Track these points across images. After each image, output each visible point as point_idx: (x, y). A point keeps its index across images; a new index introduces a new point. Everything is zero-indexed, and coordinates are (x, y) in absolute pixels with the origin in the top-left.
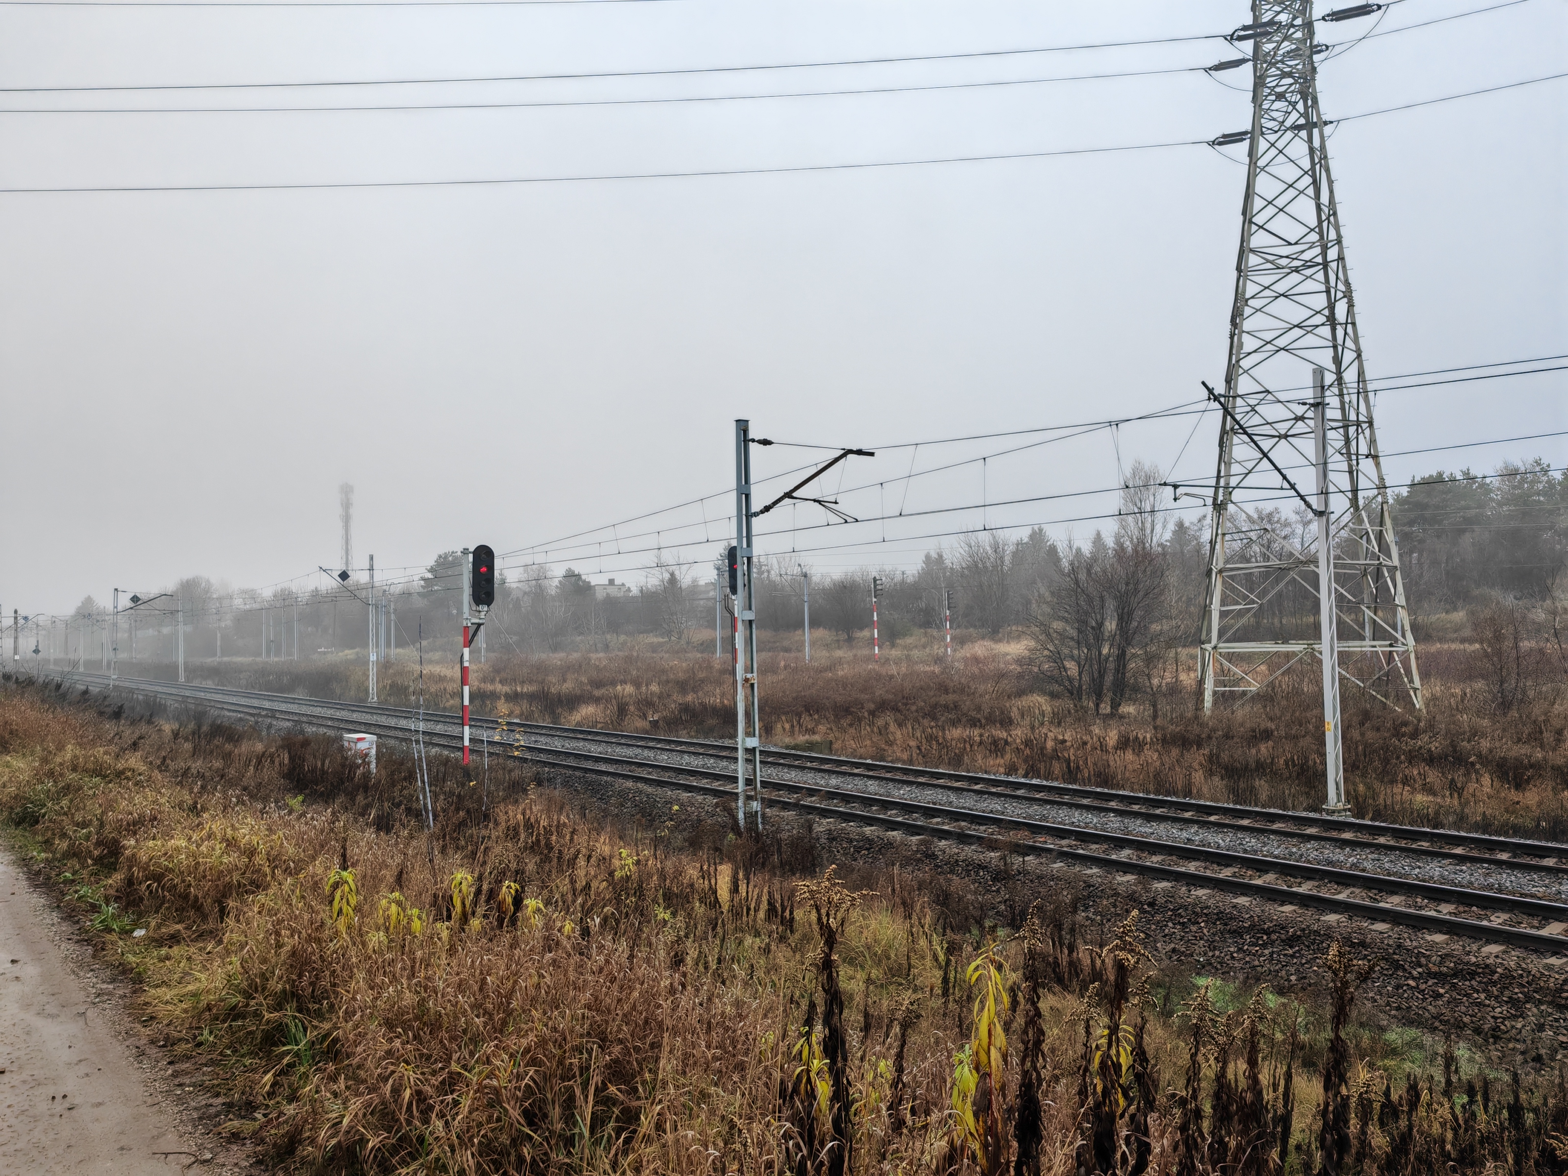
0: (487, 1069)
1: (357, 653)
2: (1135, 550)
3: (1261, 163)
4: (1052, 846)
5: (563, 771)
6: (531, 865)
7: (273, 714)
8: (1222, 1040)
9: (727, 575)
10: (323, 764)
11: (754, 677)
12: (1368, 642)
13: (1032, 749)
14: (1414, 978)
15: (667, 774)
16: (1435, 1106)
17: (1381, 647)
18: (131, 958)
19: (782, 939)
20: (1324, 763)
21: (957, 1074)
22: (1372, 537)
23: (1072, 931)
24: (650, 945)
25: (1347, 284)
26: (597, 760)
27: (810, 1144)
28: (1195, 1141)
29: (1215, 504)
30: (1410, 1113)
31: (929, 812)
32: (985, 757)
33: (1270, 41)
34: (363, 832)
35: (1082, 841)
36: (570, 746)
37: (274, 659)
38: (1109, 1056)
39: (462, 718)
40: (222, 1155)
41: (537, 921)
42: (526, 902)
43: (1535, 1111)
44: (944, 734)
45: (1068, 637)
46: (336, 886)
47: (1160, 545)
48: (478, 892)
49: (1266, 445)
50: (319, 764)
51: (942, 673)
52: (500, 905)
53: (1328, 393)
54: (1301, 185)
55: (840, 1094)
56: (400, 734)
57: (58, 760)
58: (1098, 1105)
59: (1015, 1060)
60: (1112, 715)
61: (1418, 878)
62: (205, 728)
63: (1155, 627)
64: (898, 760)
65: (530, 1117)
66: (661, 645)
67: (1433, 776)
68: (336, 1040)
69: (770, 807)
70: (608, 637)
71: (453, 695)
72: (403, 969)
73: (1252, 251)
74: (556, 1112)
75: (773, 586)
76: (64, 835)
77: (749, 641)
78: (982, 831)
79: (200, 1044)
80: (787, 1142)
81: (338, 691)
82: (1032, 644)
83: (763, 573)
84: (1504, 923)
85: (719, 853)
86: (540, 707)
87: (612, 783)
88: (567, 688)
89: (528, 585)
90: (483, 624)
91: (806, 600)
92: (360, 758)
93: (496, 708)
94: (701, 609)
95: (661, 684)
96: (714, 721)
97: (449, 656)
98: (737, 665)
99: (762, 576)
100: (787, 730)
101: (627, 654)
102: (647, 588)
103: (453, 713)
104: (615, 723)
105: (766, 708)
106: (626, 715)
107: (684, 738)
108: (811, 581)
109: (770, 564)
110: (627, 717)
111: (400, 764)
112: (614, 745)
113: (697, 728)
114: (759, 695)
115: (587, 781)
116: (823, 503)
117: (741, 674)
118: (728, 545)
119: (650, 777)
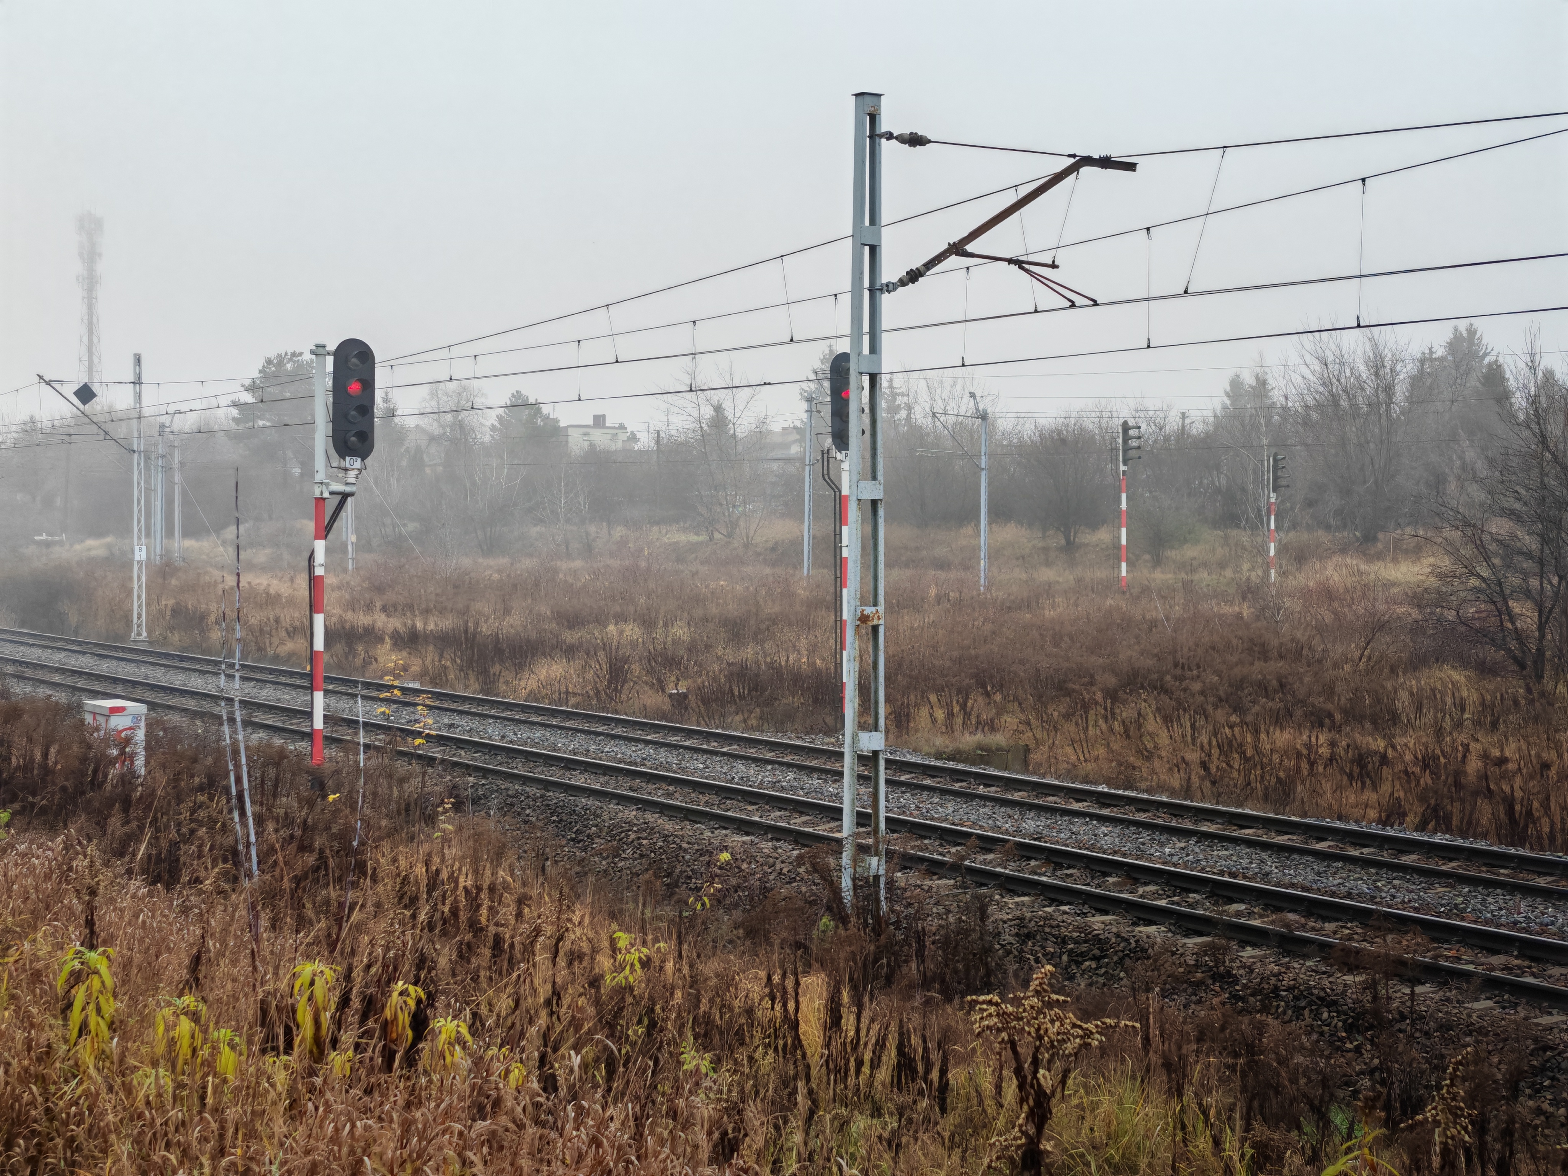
1: (109, 546)
4: (1471, 967)
5: (503, 785)
6: (444, 957)
9: (827, 411)
10: (46, 755)
11: (878, 613)
13: (1436, 775)
15: (703, 798)
23: (1507, 1133)
24: (673, 1114)
26: (569, 765)
31: (1223, 892)
32: (1339, 787)
34: (126, 882)
35: (1533, 959)
36: (515, 736)
39: (311, 676)
41: (458, 1059)
42: (436, 1023)
44: (1257, 739)
45: (1520, 553)
46: (76, 977)
48: (344, 1001)
50: (38, 756)
51: (1257, 618)
52: (387, 1026)
56: (191, 704)
64: (1162, 788)
66: (694, 547)
69: (904, 868)
70: (592, 529)
71: (293, 632)
72: (203, 1139)
75: (916, 434)
77: (870, 542)
78: (1328, 931)
81: (74, 619)
82: (1446, 563)
83: (898, 408)
85: (804, 953)
86: (459, 661)
87: (596, 810)
88: (512, 626)
89: (438, 421)
90: (352, 494)
91: (983, 466)
92: (115, 745)
93: (376, 660)
94: (774, 479)
95: (692, 624)
96: (796, 700)
97: (286, 556)
98: (845, 591)
99: (897, 417)
100: (939, 721)
101: (627, 563)
102: (669, 435)
103: (292, 666)
104: (603, 697)
105: (900, 678)
106: (625, 682)
107: (736, 730)
108: (994, 427)
109: (912, 391)
110: (626, 686)
111: (195, 760)
112: (601, 738)
113: (762, 711)
114: (886, 652)
115: (548, 805)
116: (1026, 266)
117: (853, 608)
118: (831, 351)
119: (671, 802)
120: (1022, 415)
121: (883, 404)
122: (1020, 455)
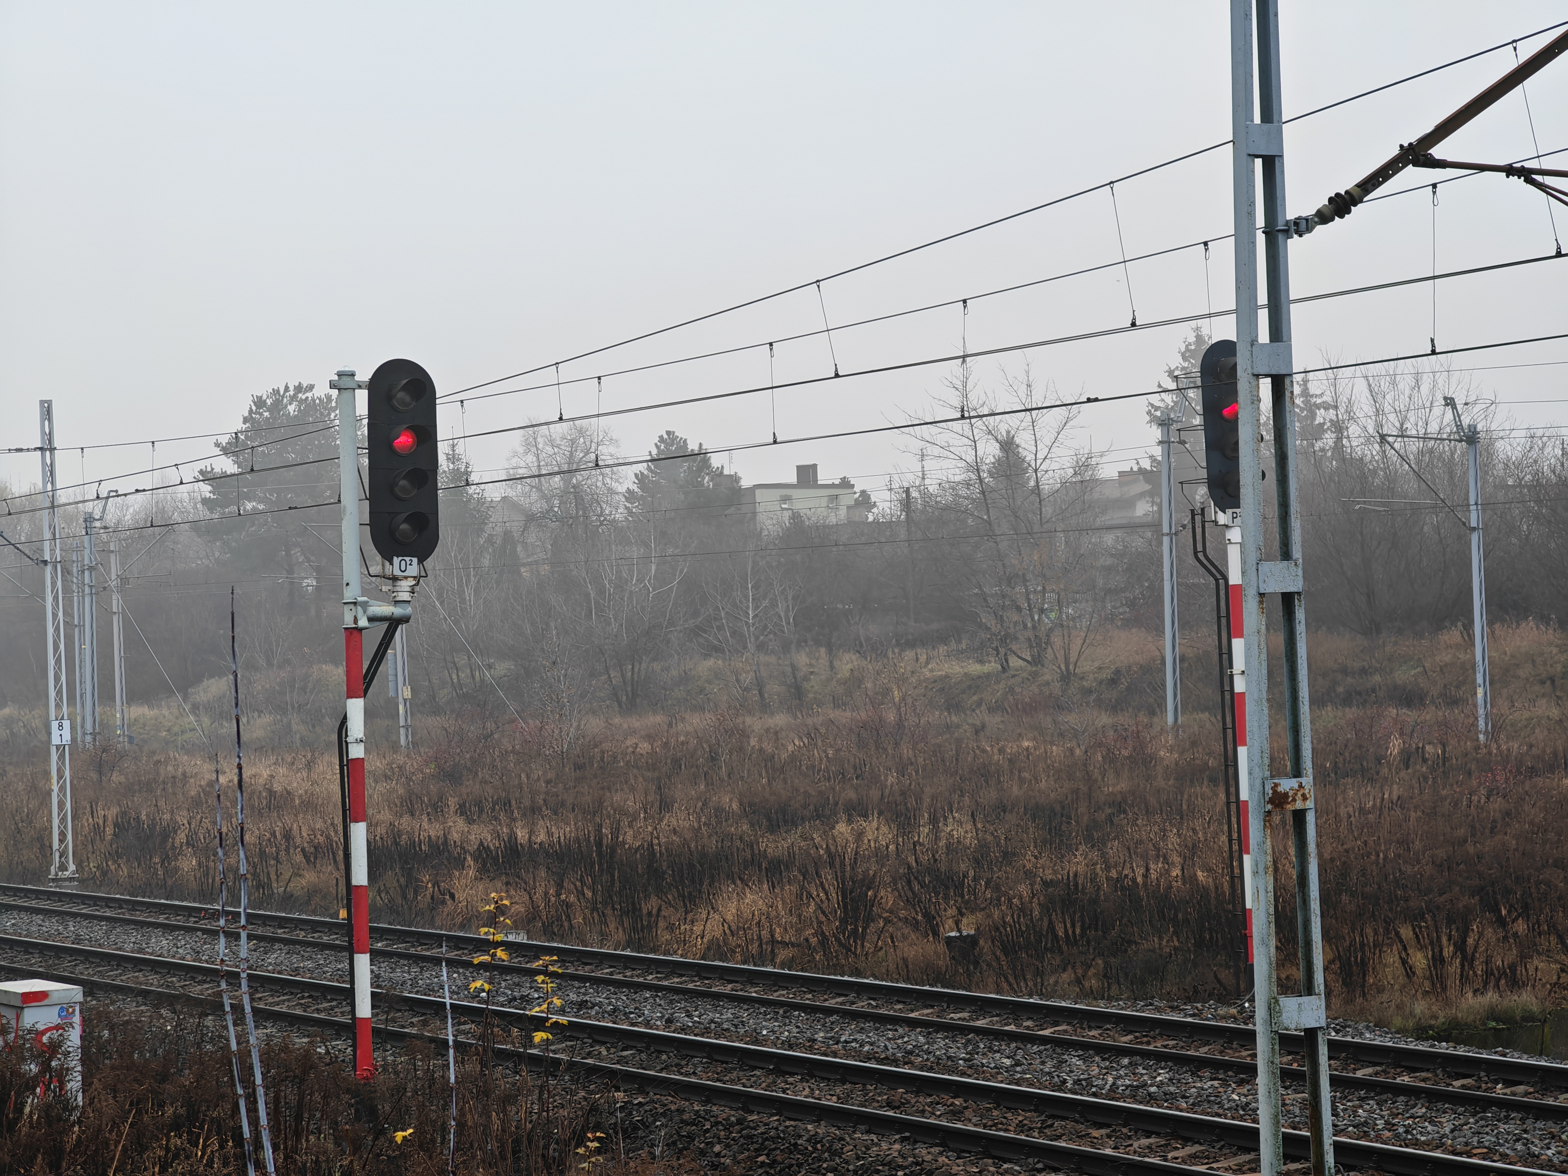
5: (674, 1103)
11: (1303, 788)
15: (1015, 1119)
26: (783, 1066)
36: (691, 1021)
39: (348, 928)
56: (153, 982)
66: (975, 684)
70: (802, 659)
71: (315, 854)
77: (1283, 665)
86: (589, 894)
87: (831, 1143)
88: (675, 831)
89: (539, 489)
90: (405, 620)
91: (1474, 524)
92: (33, 1058)
93: (452, 896)
94: (1109, 561)
95: (979, 817)
96: (1167, 943)
97: (298, 727)
98: (1242, 751)
99: (1318, 445)
100: (1418, 972)
101: (863, 715)
102: (925, 494)
103: (314, 913)
104: (834, 946)
105: (1345, 898)
106: (869, 919)
107: (1063, 998)
108: (1490, 455)
109: (1343, 399)
110: (872, 928)
111: (164, 1077)
112: (835, 1017)
113: (1107, 964)
114: (1320, 855)
115: (750, 1137)
116: (1539, 178)
117: (1258, 783)
118: (1199, 338)
119: (959, 1126)
120: (1539, 433)
121: (1295, 426)
122: (1539, 501)
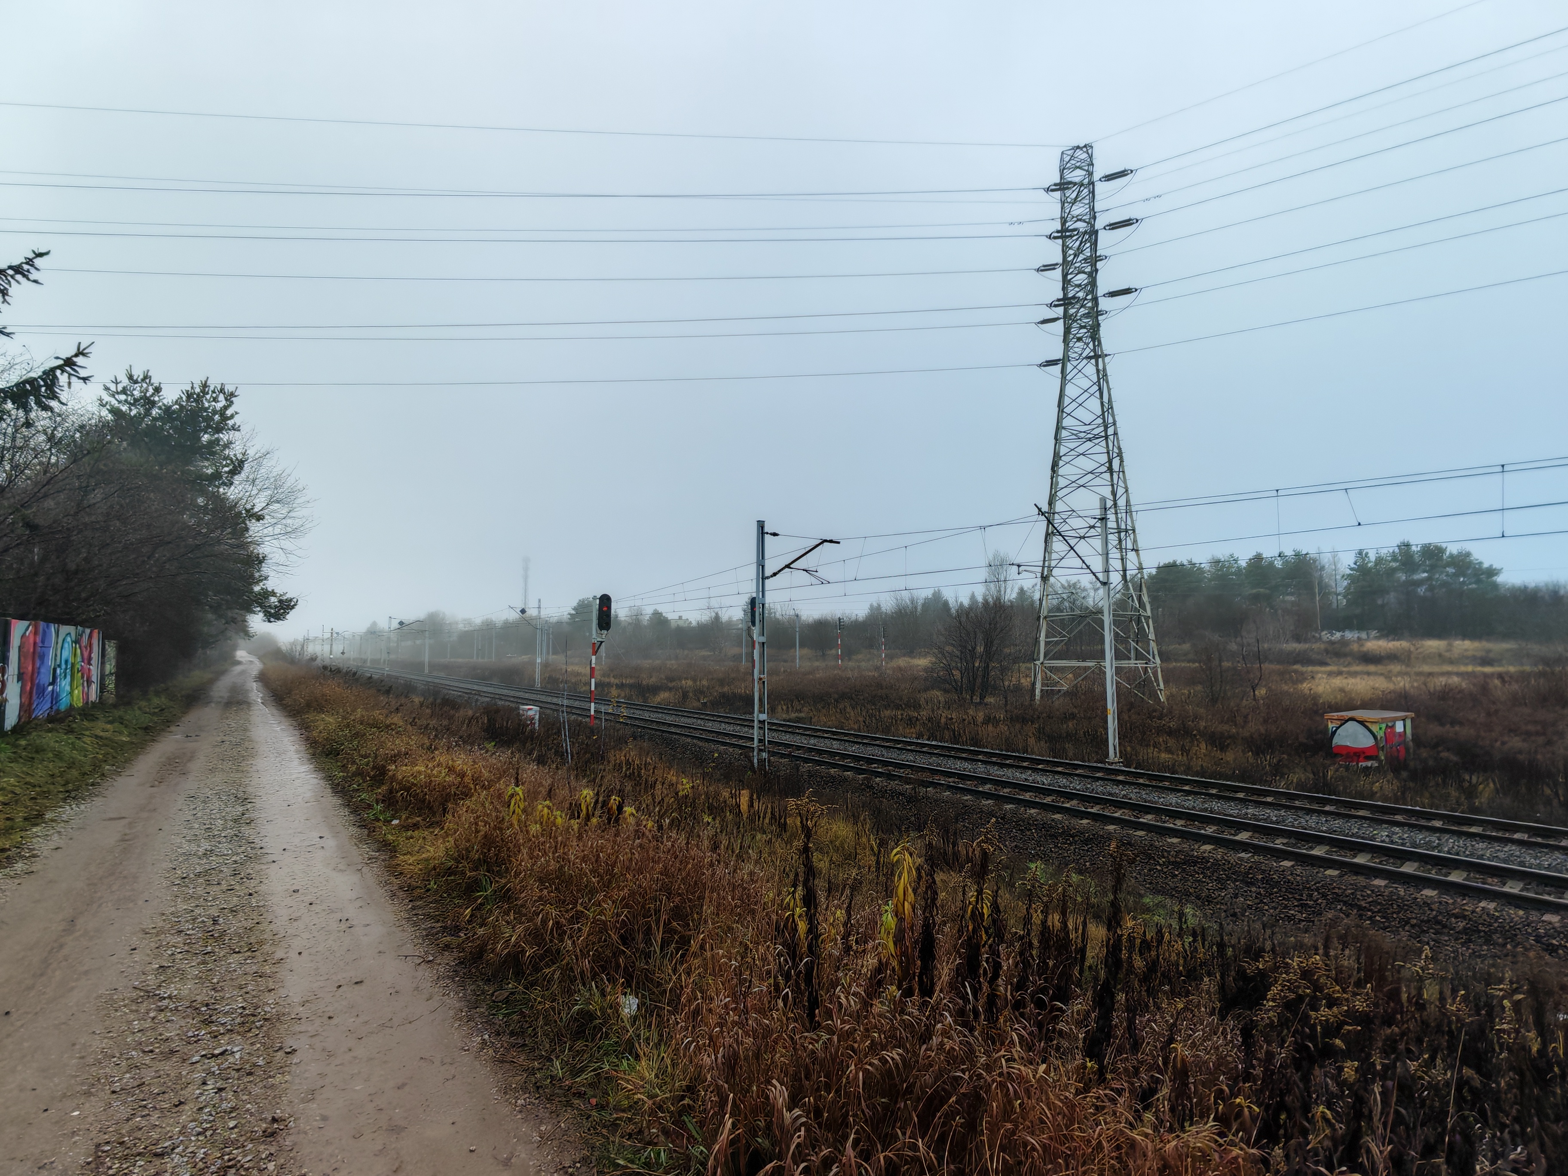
0: (598, 909)
1: (530, 658)
2: (995, 604)
3: (1068, 378)
4: (943, 782)
6: (629, 787)
7: (479, 693)
8: (1045, 899)
9: (749, 614)
10: (507, 724)
11: (764, 677)
12: (1133, 661)
13: (932, 723)
14: (1160, 865)
15: (711, 735)
16: (1173, 943)
17: (1140, 664)
18: (390, 837)
19: (779, 835)
20: (1107, 734)
21: (884, 918)
22: (1135, 598)
23: (955, 833)
24: (699, 836)
25: (1119, 448)
26: (670, 725)
27: (793, 959)
28: (1028, 961)
29: (1042, 577)
30: (1158, 947)
31: (870, 761)
32: (904, 728)
33: (1073, 308)
34: (529, 764)
35: (962, 779)
36: (654, 716)
37: (480, 660)
38: (977, 908)
39: (590, 698)
40: (439, 957)
41: (631, 820)
42: (625, 809)
43: (1233, 946)
44: (880, 713)
45: (954, 656)
46: (512, 796)
47: (1010, 601)
48: (597, 802)
49: (1072, 542)
50: (505, 724)
51: (879, 676)
52: (610, 810)
53: (1108, 512)
54: (1092, 391)
55: (812, 929)
56: (553, 707)
57: (353, 718)
58: (970, 938)
59: (920, 912)
60: (980, 703)
61: (1162, 804)
62: (439, 701)
63: (1007, 651)
64: (852, 729)
65: (624, 939)
66: (709, 656)
67: (1171, 742)
68: (509, 890)
69: (773, 756)
70: (678, 651)
71: (585, 684)
72: (550, 847)
73: (1064, 428)
74: (640, 937)
75: (777, 622)
76: (354, 763)
77: (762, 655)
78: (901, 772)
79: (428, 890)
80: (779, 959)
81: (517, 680)
82: (933, 659)
83: (771, 613)
84: (1213, 832)
85: (742, 784)
86: (636, 693)
87: (678, 739)
88: (652, 682)
89: (631, 618)
90: (604, 642)
91: (797, 631)
92: (529, 720)
93: (611, 693)
94: (734, 635)
95: (708, 680)
96: (740, 704)
97: (583, 661)
98: (755, 670)
99: (770, 616)
100: (784, 710)
101: (688, 661)
102: (702, 622)
103: (584, 695)
104: (681, 703)
105: (772, 696)
107: (721, 714)
108: (800, 619)
109: (775, 608)
110: (688, 700)
111: (552, 725)
112: (680, 716)
113: (729, 708)
114: (767, 689)
115: (663, 738)
116: (808, 571)
117: (757, 675)
118: (750, 596)
119: (701, 736)
121: (766, 612)
122: (808, 627)
